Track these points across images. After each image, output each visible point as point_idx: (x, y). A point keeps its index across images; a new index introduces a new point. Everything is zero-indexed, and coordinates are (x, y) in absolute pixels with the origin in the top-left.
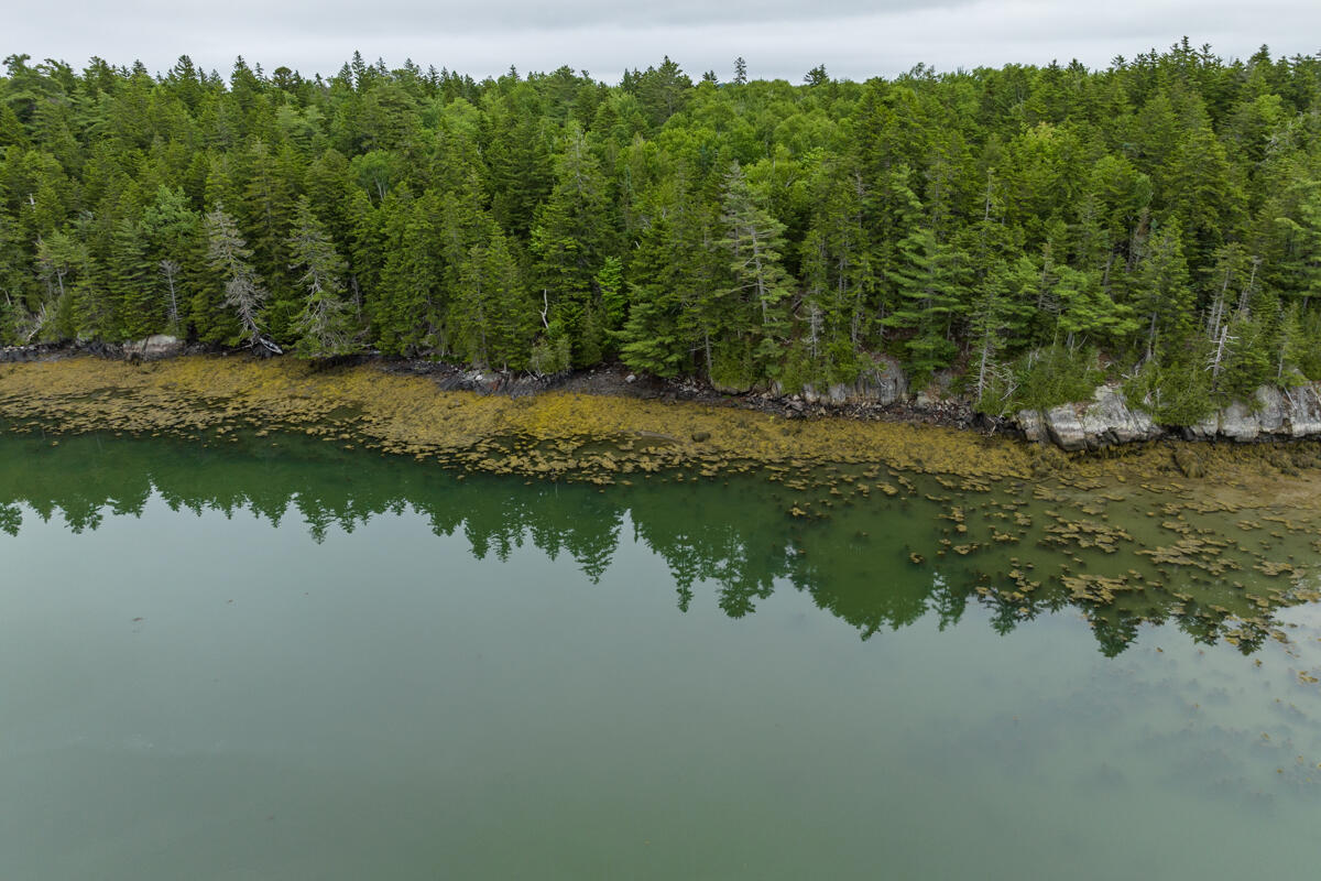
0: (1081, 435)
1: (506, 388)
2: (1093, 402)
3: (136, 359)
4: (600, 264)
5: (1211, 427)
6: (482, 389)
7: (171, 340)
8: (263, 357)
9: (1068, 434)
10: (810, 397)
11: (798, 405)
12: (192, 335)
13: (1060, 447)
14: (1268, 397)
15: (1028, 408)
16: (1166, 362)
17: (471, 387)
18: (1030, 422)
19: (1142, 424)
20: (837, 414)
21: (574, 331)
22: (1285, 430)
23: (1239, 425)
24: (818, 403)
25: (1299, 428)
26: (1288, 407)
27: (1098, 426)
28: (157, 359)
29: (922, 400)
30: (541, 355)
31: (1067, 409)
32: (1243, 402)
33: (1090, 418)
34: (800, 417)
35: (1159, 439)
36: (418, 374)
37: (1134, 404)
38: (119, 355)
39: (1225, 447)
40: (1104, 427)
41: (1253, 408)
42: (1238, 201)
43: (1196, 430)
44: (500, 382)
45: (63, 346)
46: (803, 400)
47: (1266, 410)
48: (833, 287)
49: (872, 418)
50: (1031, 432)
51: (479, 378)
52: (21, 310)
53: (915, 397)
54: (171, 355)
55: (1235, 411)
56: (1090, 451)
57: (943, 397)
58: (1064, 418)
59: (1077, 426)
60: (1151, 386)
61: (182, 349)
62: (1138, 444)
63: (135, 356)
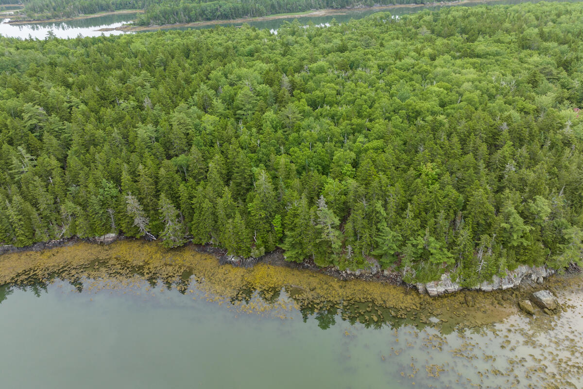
0: (436, 293)
1: (243, 264)
2: (441, 280)
3: (102, 244)
4: (273, 218)
5: (478, 287)
6: (235, 265)
7: (113, 235)
8: (149, 241)
9: (432, 292)
10: (349, 272)
11: (344, 275)
12: (121, 233)
13: (429, 296)
14: (495, 279)
15: (420, 282)
16: (465, 267)
17: (231, 263)
18: (420, 287)
19: (456, 287)
20: (357, 278)
21: (265, 242)
22: (500, 288)
23: (486, 287)
24: (351, 274)
25: (504, 287)
26: (502, 281)
27: (441, 289)
28: (109, 244)
29: (386, 273)
30: (255, 253)
31: (432, 283)
32: (487, 280)
33: (439, 287)
34: (345, 280)
35: (461, 290)
36: (209, 253)
37: (453, 280)
38: (95, 242)
39: (482, 293)
40: (443, 290)
41: (491, 282)
42: (491, 212)
43: (473, 288)
44: (240, 261)
45: (73, 238)
46: (346, 272)
47: (495, 283)
48: (356, 240)
49: (369, 280)
50: (420, 291)
51: (233, 259)
52: (56, 227)
53: (383, 271)
54: (114, 241)
55: (485, 283)
56: (439, 297)
57: (393, 271)
58: (431, 287)
59: (435, 289)
60: (459, 275)
61: (118, 238)
62: (454, 294)
63: (101, 242)
